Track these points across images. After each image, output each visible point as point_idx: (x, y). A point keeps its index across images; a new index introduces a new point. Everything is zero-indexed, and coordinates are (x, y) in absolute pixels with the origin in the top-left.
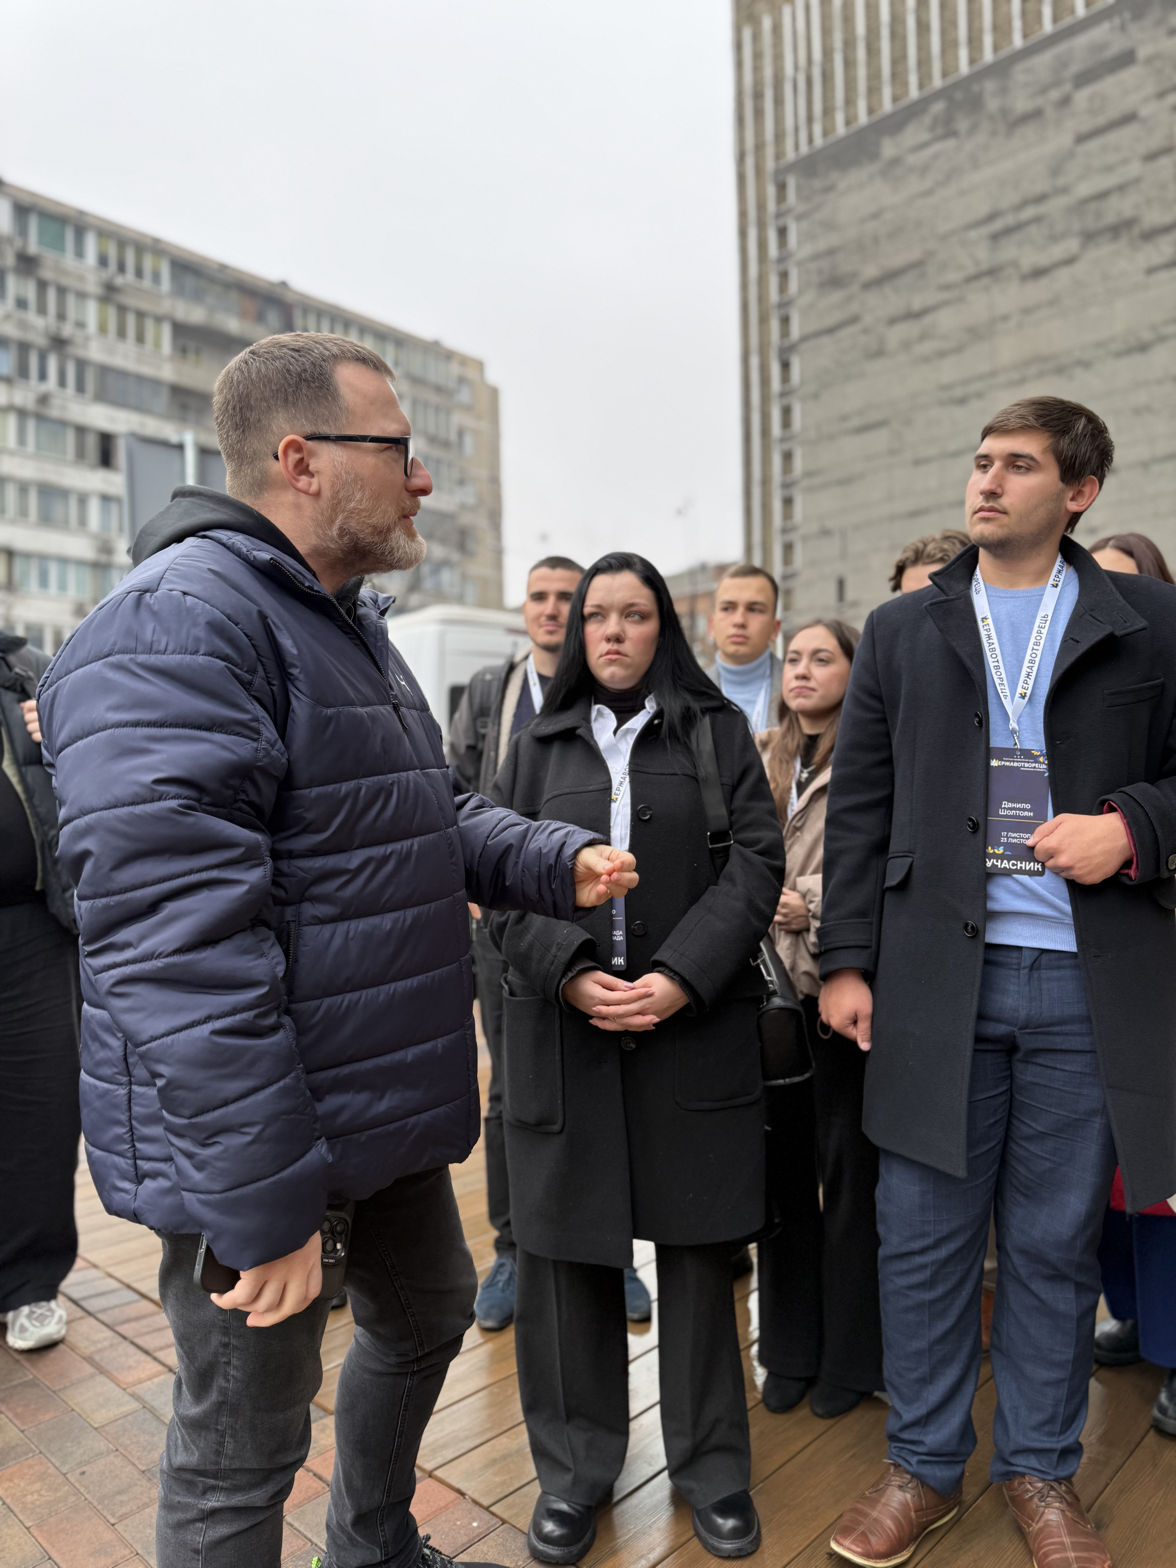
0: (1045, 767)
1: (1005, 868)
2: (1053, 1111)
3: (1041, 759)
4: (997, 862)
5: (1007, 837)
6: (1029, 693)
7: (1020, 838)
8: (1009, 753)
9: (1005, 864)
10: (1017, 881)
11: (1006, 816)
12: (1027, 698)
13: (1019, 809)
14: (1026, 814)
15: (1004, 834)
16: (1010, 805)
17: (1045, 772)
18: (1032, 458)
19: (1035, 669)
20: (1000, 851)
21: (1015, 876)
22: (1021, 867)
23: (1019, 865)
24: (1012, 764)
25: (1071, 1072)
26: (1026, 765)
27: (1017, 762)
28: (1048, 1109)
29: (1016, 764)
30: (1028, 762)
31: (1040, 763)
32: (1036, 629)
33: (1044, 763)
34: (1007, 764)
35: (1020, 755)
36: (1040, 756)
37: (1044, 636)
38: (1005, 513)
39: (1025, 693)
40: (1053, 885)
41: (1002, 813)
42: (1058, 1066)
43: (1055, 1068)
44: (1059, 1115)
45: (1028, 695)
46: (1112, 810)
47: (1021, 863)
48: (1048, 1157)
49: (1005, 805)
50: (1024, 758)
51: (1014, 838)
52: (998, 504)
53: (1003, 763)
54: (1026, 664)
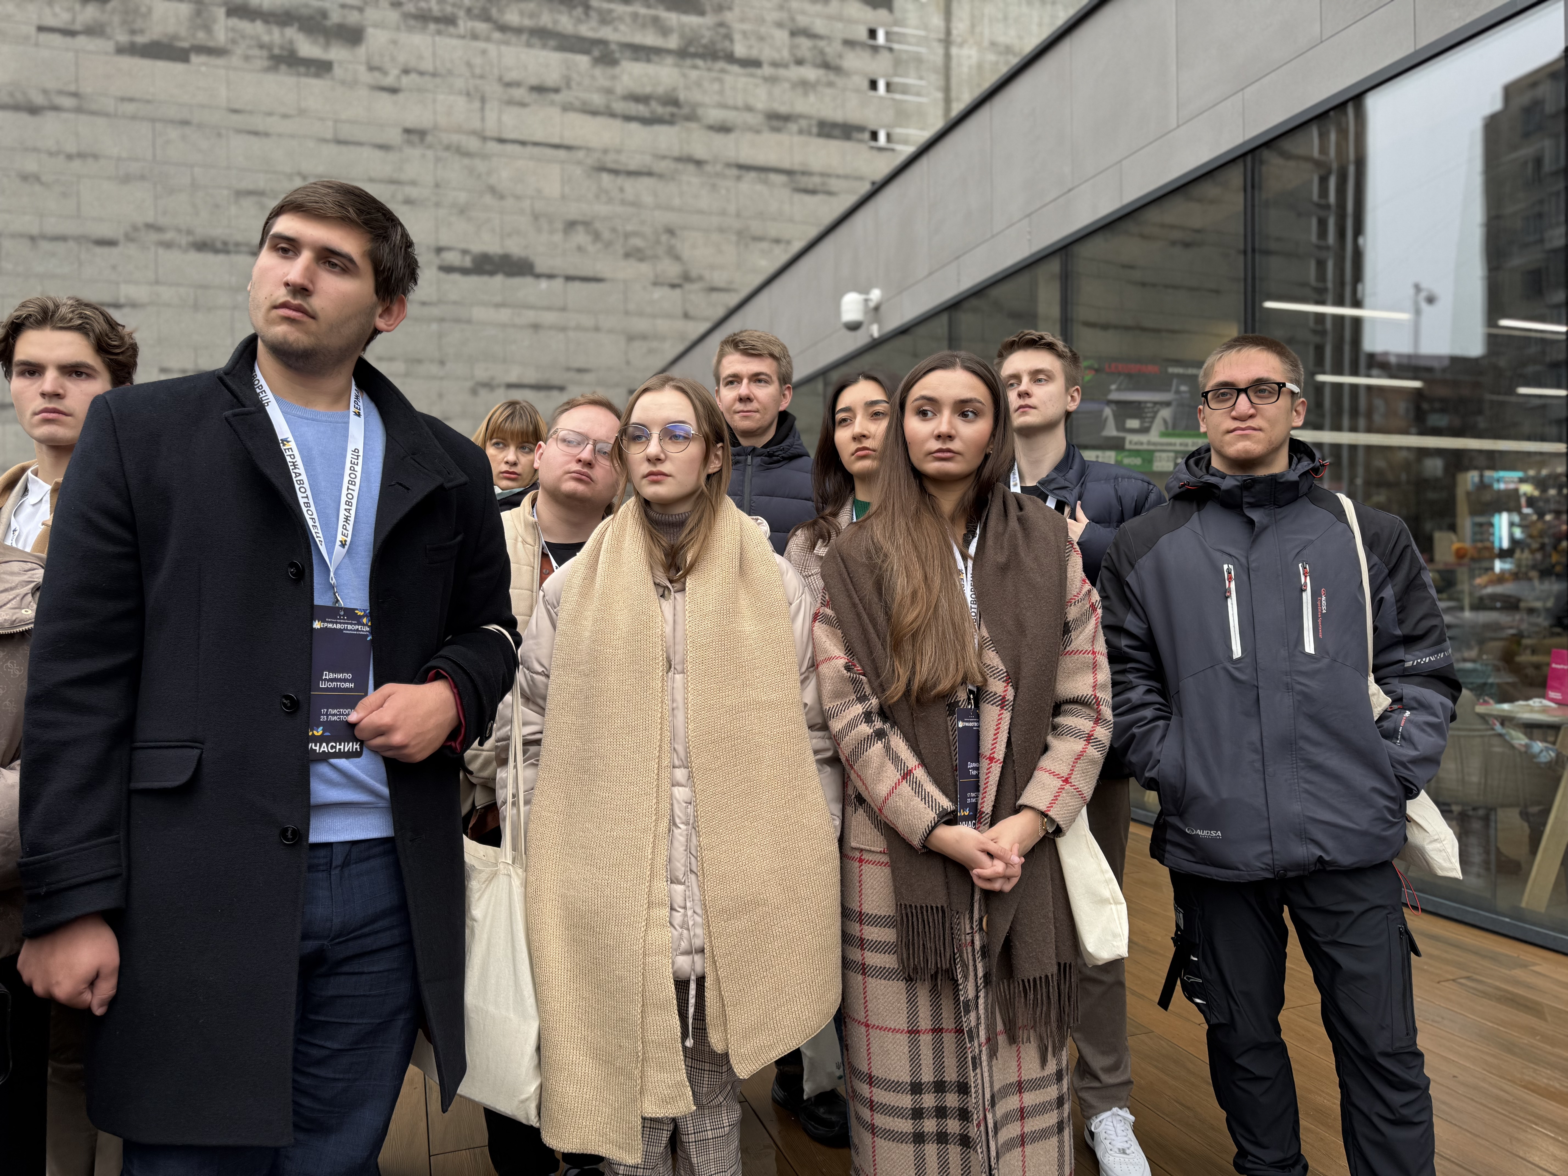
0: (368, 629)
1: (324, 751)
2: (355, 1022)
3: (365, 620)
4: (316, 746)
5: (327, 715)
6: (349, 539)
7: (340, 715)
8: (332, 612)
9: (324, 748)
10: (334, 767)
11: (327, 689)
12: (347, 547)
13: (340, 680)
14: (347, 685)
15: (324, 711)
16: (332, 676)
17: (367, 636)
18: (351, 260)
19: (353, 512)
20: (319, 732)
21: (333, 761)
22: (340, 749)
23: (338, 747)
24: (335, 626)
25: (380, 972)
26: (350, 627)
27: (340, 623)
28: (349, 1021)
29: (339, 626)
30: (351, 624)
31: (363, 625)
32: (348, 465)
33: (366, 625)
34: (330, 625)
35: (343, 616)
36: (363, 616)
37: (359, 474)
38: (313, 317)
39: (346, 541)
40: (371, 766)
41: (322, 685)
42: (366, 970)
43: (363, 973)
44: (361, 1024)
45: (348, 543)
46: (437, 677)
47: (340, 745)
48: (341, 1076)
49: (327, 675)
50: (348, 619)
51: (334, 715)
52: (308, 303)
53: (326, 624)
54: (343, 506)
